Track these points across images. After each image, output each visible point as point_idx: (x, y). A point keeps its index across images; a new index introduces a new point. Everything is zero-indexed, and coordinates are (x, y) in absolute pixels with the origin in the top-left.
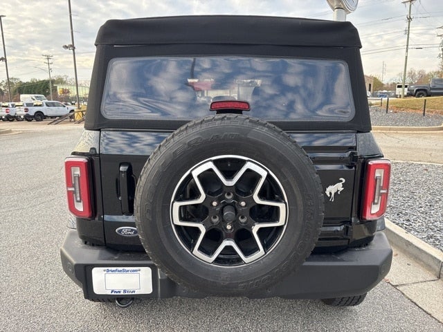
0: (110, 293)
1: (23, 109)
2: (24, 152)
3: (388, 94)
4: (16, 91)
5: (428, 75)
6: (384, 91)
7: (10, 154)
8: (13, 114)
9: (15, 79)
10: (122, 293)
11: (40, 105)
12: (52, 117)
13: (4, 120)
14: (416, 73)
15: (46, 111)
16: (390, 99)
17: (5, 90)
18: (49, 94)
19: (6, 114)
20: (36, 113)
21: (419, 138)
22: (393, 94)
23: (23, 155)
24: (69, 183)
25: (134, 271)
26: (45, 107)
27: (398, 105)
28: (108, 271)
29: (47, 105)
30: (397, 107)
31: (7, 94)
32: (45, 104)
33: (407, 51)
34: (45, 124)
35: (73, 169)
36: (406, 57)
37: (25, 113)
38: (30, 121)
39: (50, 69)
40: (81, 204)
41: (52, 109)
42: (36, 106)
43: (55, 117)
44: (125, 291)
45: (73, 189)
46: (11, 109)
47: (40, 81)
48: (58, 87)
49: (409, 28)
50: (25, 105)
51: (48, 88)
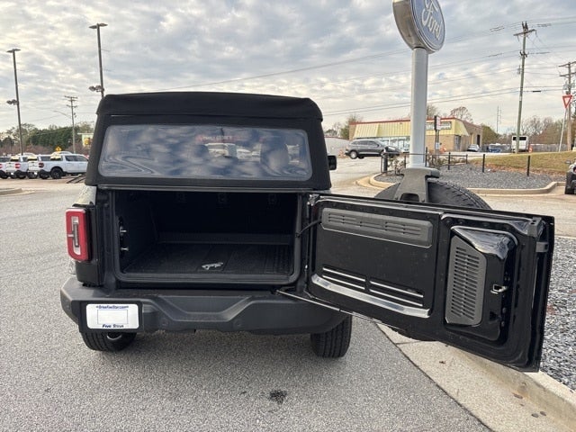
0: (101, 328)
1: (37, 163)
2: (35, 215)
3: (502, 147)
4: (29, 141)
5: (556, 124)
6: (497, 144)
7: (19, 217)
8: (24, 170)
9: (29, 126)
10: (112, 328)
11: (59, 160)
12: (73, 174)
13: (13, 177)
14: (541, 121)
15: (66, 166)
16: (487, 154)
17: (16, 140)
18: (71, 144)
19: (16, 170)
20: (53, 168)
21: (509, 202)
22: (508, 148)
23: (33, 218)
24: (69, 230)
25: (123, 307)
26: (65, 161)
27: (497, 163)
28: (100, 307)
29: (68, 159)
30: (497, 165)
31: (18, 144)
32: (64, 158)
33: (521, 95)
34: (63, 182)
35: (73, 218)
36: (521, 102)
37: (40, 169)
38: (46, 178)
39: (73, 114)
40: (79, 249)
41: (73, 165)
42: (54, 160)
43: (77, 174)
44: (114, 326)
45: (72, 236)
46: (22, 163)
47: (61, 129)
48: (83, 137)
49: (523, 66)
50: (40, 159)
51: (70, 137)
